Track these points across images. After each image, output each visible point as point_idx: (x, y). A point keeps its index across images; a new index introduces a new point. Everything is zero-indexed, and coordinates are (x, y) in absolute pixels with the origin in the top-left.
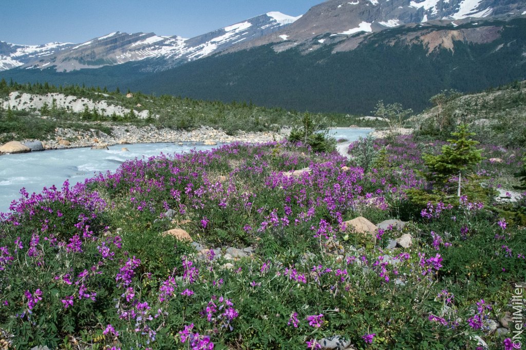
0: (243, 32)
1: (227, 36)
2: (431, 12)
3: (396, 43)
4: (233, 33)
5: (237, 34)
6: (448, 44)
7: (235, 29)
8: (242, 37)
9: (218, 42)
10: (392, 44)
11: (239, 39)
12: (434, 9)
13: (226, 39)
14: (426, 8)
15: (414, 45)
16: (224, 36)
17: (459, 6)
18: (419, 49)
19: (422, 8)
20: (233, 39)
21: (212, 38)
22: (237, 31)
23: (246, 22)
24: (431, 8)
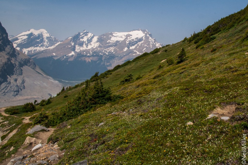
0: (25, 39)
1: (19, 40)
2: (86, 42)
3: (81, 60)
4: (21, 40)
5: (23, 40)
6: (90, 61)
7: (22, 38)
8: (25, 41)
9: (17, 43)
10: (80, 60)
11: (24, 42)
12: (86, 41)
13: (19, 42)
14: (84, 41)
15: (84, 61)
16: (18, 41)
17: (92, 40)
18: (85, 61)
19: (83, 41)
20: (22, 42)
21: (14, 41)
22: (23, 39)
23: (26, 36)
24: (85, 41)
